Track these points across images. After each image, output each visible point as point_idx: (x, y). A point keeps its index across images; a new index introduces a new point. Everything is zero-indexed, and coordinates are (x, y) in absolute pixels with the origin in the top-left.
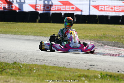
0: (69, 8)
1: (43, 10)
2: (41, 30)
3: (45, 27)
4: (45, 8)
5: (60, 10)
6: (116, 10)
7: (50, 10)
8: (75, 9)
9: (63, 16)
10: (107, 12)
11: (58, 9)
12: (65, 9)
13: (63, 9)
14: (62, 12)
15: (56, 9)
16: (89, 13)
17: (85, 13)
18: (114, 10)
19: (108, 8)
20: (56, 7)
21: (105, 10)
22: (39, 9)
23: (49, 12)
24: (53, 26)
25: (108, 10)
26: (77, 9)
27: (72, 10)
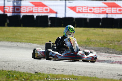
0: (42, 10)
1: (13, 12)
2: (14, 35)
3: (17, 32)
4: (14, 10)
5: (31, 12)
6: (95, 12)
7: (20, 12)
8: (49, 11)
9: (35, 19)
10: (86, 14)
11: (29, 11)
12: (38, 10)
13: (35, 11)
14: (34, 14)
15: (28, 11)
16: (65, 15)
17: (61, 15)
18: (93, 12)
19: (86, 10)
20: (27, 9)
21: (83, 11)
22: (8, 11)
23: (19, 14)
24: (25, 30)
25: (86, 12)
26: (52, 11)
27: (46, 11)
